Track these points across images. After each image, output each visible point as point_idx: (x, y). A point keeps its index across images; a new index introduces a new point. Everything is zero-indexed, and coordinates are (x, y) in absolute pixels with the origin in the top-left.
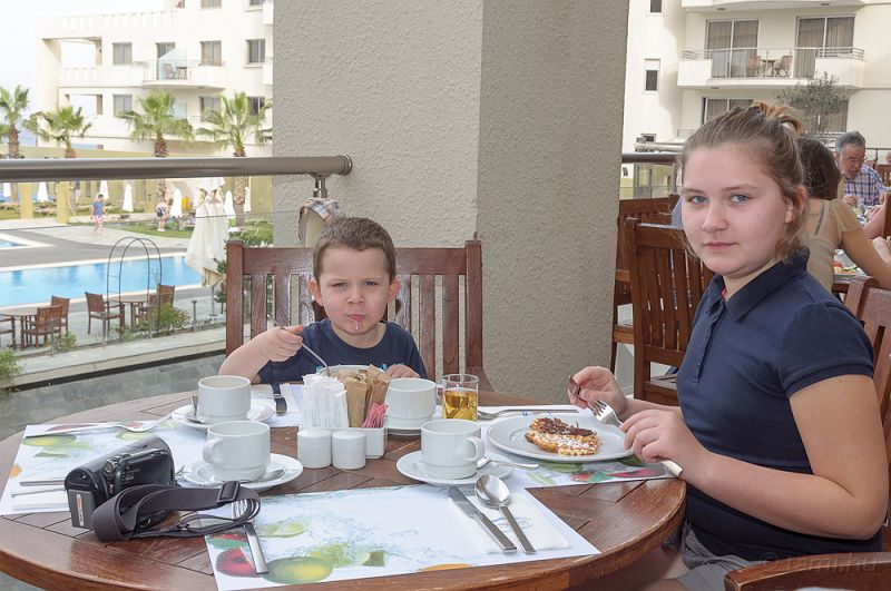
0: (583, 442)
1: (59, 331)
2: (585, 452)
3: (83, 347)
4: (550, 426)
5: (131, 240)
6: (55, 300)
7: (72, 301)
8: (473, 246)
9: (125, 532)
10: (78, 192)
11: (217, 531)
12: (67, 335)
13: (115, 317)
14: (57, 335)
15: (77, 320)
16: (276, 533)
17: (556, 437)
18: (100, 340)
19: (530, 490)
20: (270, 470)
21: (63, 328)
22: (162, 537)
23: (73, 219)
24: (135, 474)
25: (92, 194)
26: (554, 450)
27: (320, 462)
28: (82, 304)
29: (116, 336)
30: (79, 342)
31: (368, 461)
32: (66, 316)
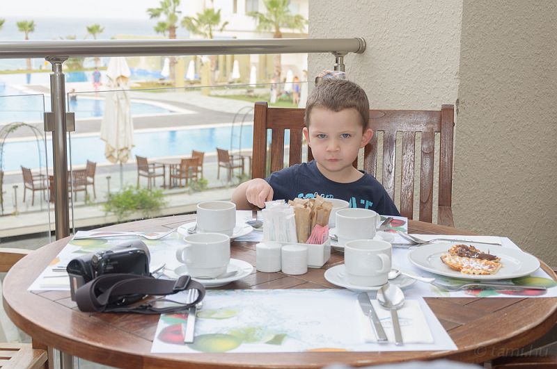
0: (486, 264)
1: (196, 176)
2: (482, 272)
3: (212, 189)
4: (465, 252)
5: (249, 109)
6: (194, 153)
7: (206, 155)
8: (447, 109)
9: (99, 306)
10: (218, 73)
11: (170, 311)
12: (201, 180)
13: (236, 167)
14: (194, 179)
15: (210, 169)
16: (212, 316)
17: (464, 259)
18: (225, 184)
19: (426, 299)
20: (229, 271)
21: (199, 175)
22: (130, 313)
23: (213, 92)
24: (114, 265)
25: (227, 74)
26: (458, 270)
27: (271, 267)
28: (214, 157)
29: (236, 181)
30: (209, 185)
31: (310, 269)
32: (201, 165)
